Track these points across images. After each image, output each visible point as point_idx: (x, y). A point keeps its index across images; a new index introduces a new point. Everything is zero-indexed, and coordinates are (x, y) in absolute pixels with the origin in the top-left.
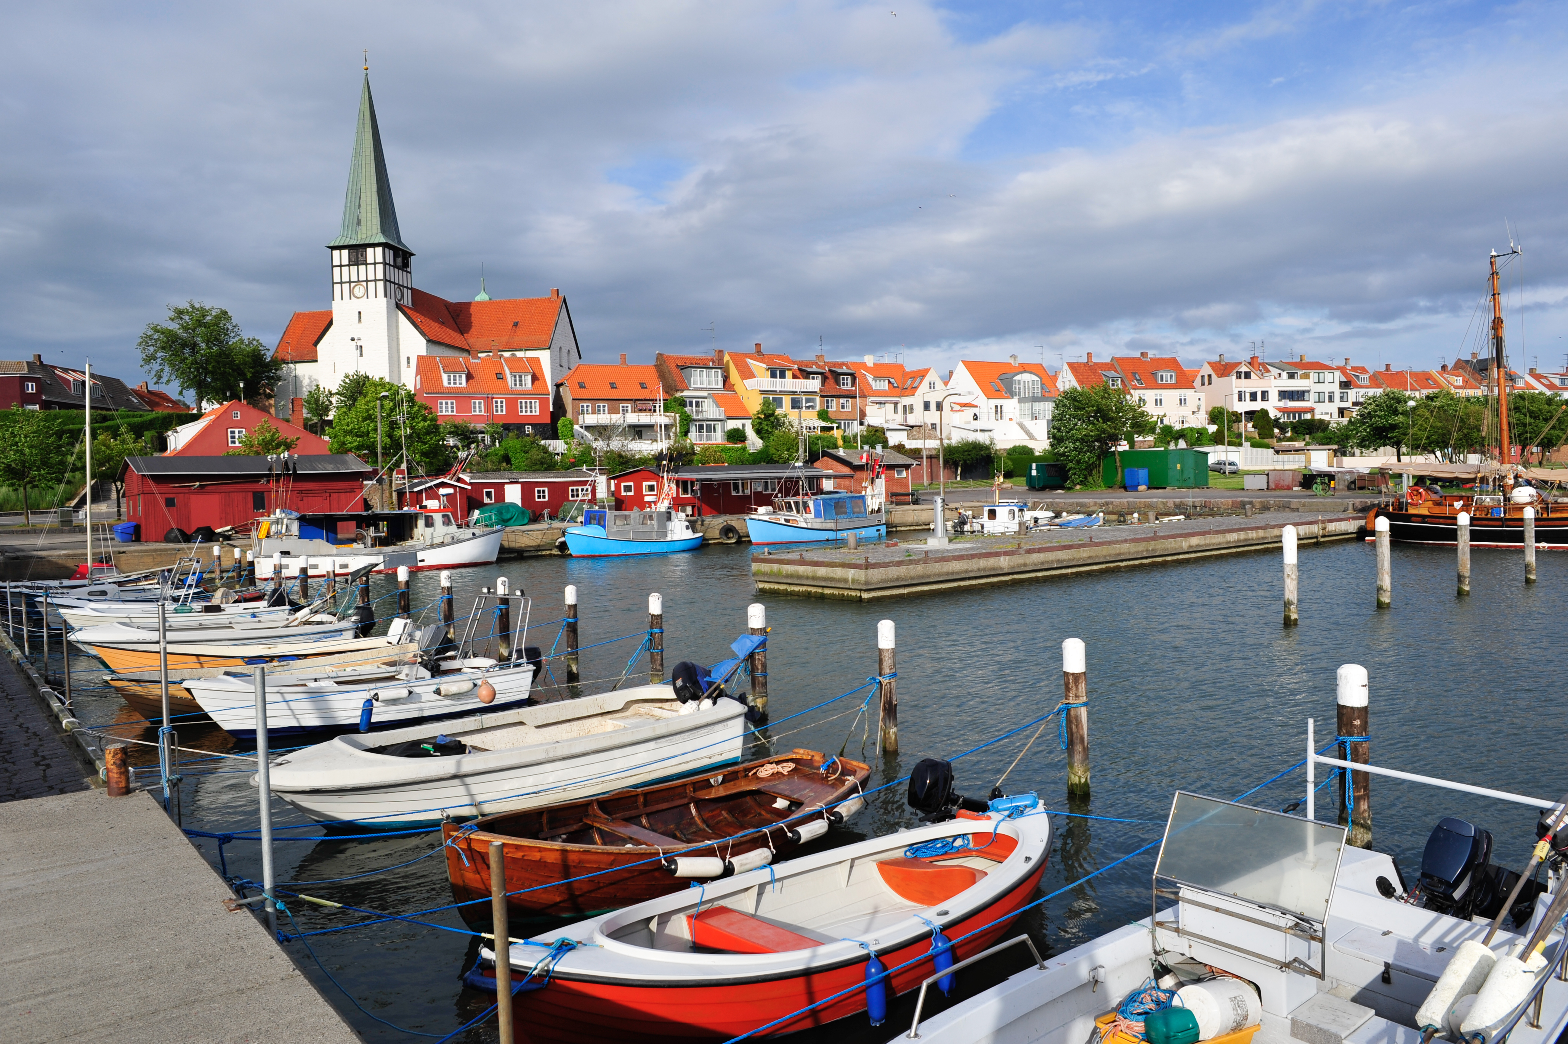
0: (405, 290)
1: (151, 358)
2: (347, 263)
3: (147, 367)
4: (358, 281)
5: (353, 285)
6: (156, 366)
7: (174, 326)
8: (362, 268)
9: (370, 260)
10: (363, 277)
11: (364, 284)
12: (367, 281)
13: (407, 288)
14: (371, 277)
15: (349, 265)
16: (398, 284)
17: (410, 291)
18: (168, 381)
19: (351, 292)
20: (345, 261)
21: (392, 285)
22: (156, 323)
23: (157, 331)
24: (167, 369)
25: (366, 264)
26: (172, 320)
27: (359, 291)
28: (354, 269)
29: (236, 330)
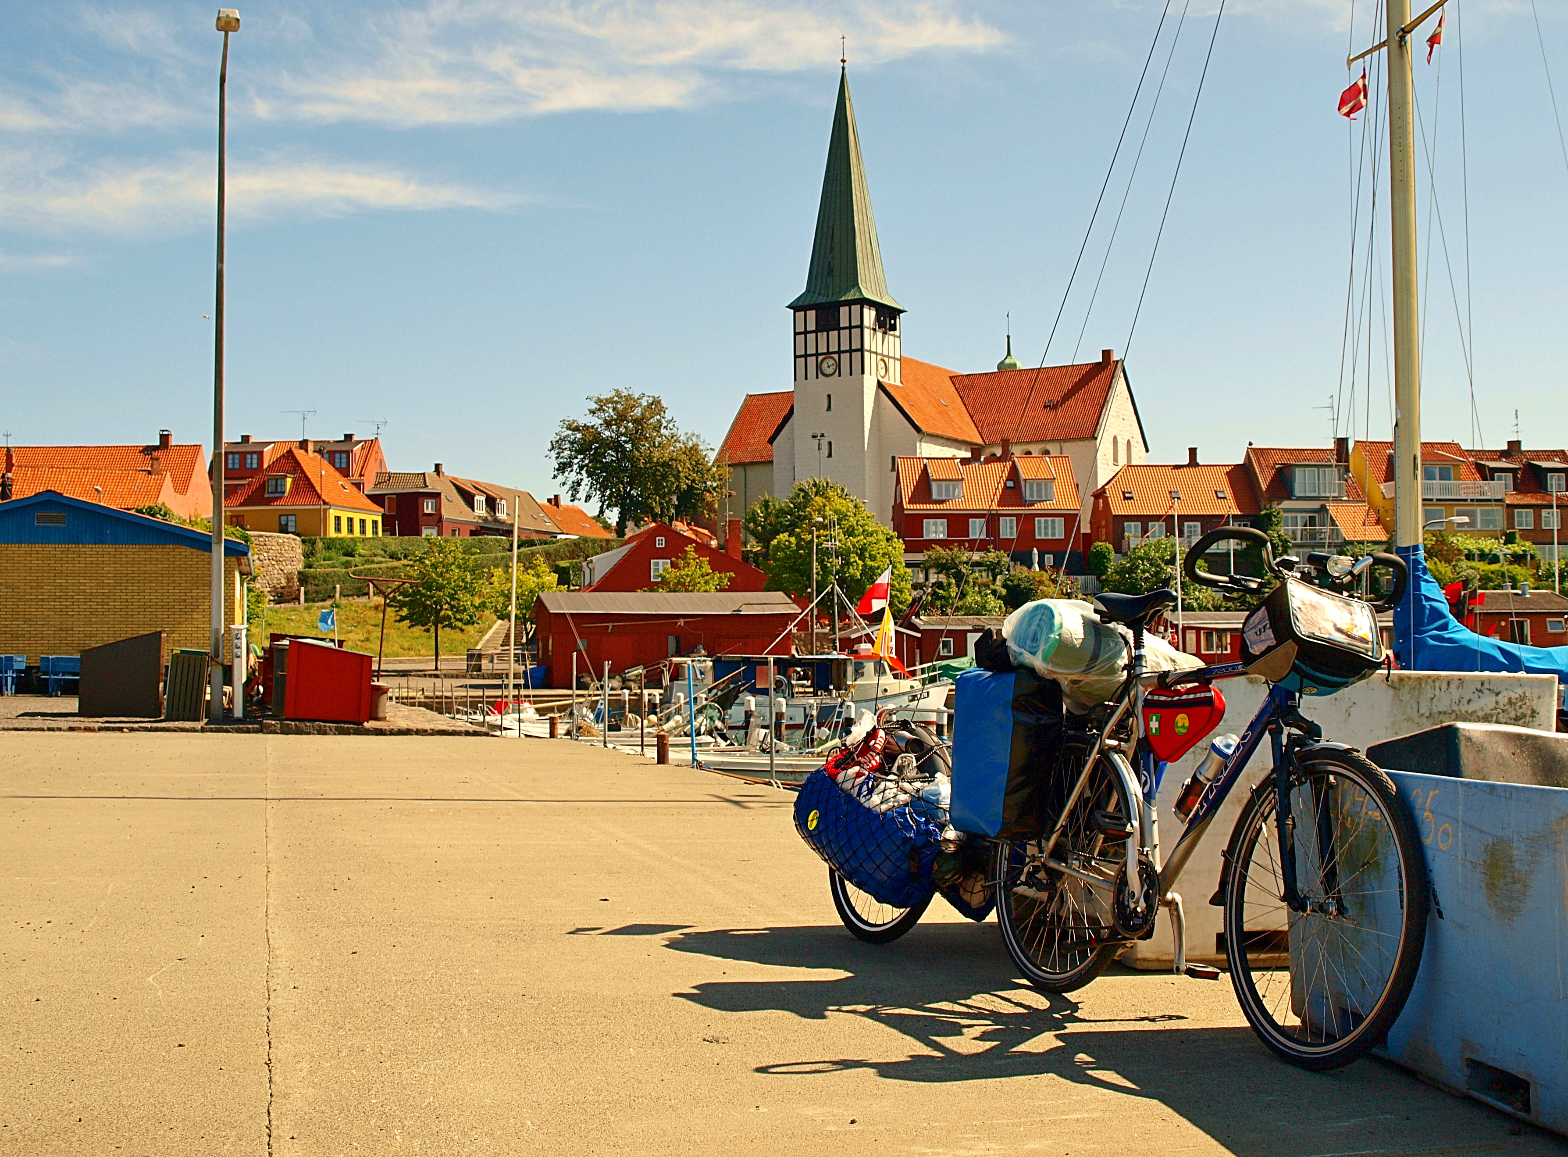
0: (892, 361)
1: (563, 468)
2: (814, 329)
3: (561, 478)
4: (828, 353)
5: (820, 358)
6: (573, 477)
7: (595, 421)
8: (834, 334)
9: (844, 323)
10: (834, 348)
11: (836, 356)
12: (839, 352)
13: (894, 358)
14: (845, 346)
15: (816, 332)
16: (882, 355)
17: (898, 363)
18: (588, 498)
19: (818, 367)
20: (812, 326)
21: (874, 356)
22: (571, 419)
23: (577, 429)
24: (586, 481)
25: (839, 329)
26: (593, 412)
27: (828, 366)
28: (822, 336)
29: (671, 425)
